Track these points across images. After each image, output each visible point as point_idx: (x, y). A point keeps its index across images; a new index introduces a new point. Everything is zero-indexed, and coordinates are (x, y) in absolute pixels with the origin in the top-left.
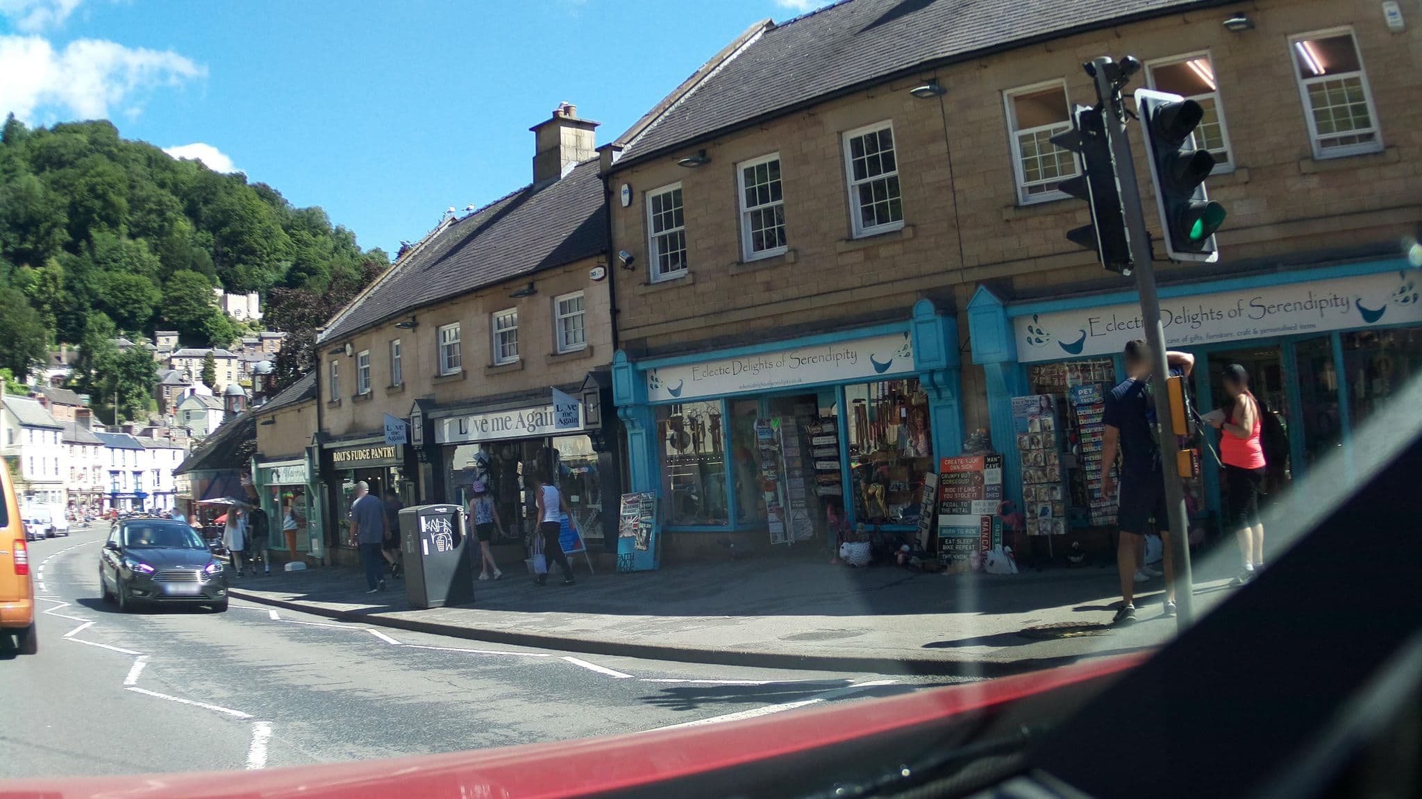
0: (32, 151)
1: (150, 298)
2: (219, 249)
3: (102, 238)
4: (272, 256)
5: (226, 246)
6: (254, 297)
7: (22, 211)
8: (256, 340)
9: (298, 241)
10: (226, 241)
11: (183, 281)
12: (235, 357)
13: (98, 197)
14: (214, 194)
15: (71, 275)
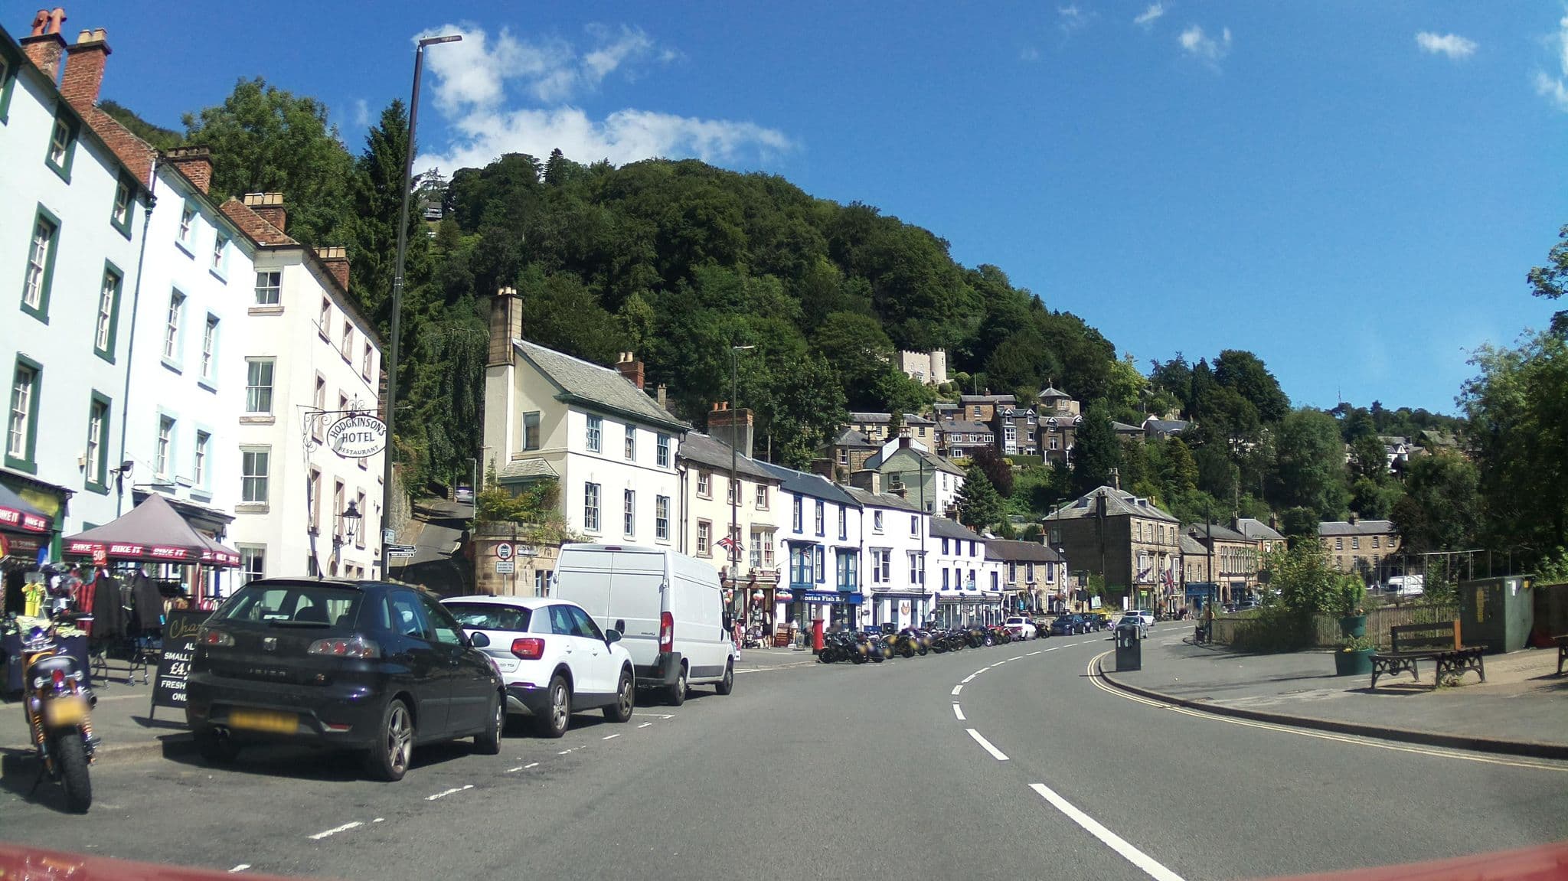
0: (593, 190)
1: (792, 349)
2: (881, 300)
3: (711, 275)
4: (955, 310)
5: (891, 296)
6: (940, 356)
7: (583, 242)
8: (955, 407)
9: (986, 291)
10: (890, 289)
11: (842, 325)
12: (931, 425)
13: (700, 224)
14: (866, 231)
15: (666, 316)
